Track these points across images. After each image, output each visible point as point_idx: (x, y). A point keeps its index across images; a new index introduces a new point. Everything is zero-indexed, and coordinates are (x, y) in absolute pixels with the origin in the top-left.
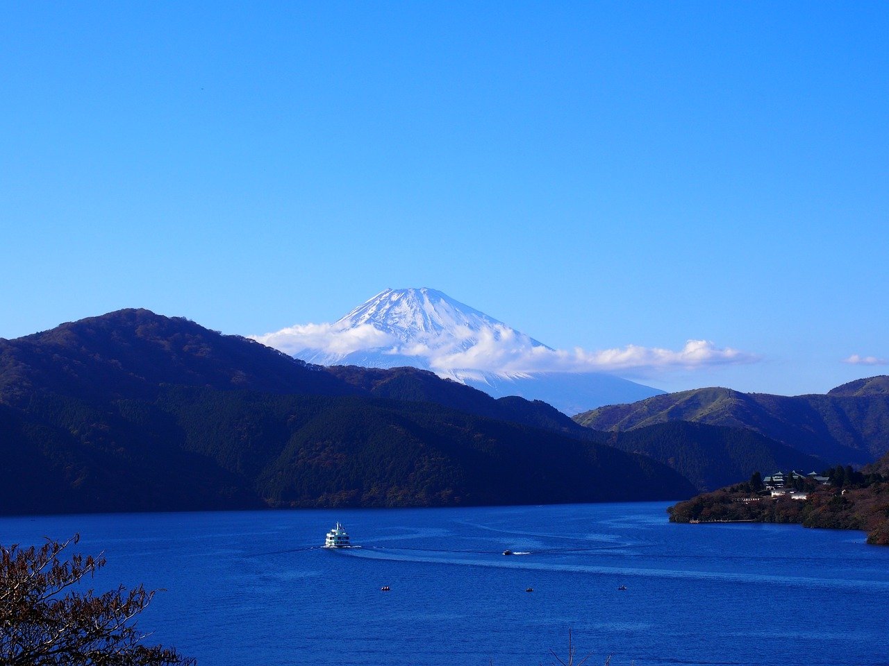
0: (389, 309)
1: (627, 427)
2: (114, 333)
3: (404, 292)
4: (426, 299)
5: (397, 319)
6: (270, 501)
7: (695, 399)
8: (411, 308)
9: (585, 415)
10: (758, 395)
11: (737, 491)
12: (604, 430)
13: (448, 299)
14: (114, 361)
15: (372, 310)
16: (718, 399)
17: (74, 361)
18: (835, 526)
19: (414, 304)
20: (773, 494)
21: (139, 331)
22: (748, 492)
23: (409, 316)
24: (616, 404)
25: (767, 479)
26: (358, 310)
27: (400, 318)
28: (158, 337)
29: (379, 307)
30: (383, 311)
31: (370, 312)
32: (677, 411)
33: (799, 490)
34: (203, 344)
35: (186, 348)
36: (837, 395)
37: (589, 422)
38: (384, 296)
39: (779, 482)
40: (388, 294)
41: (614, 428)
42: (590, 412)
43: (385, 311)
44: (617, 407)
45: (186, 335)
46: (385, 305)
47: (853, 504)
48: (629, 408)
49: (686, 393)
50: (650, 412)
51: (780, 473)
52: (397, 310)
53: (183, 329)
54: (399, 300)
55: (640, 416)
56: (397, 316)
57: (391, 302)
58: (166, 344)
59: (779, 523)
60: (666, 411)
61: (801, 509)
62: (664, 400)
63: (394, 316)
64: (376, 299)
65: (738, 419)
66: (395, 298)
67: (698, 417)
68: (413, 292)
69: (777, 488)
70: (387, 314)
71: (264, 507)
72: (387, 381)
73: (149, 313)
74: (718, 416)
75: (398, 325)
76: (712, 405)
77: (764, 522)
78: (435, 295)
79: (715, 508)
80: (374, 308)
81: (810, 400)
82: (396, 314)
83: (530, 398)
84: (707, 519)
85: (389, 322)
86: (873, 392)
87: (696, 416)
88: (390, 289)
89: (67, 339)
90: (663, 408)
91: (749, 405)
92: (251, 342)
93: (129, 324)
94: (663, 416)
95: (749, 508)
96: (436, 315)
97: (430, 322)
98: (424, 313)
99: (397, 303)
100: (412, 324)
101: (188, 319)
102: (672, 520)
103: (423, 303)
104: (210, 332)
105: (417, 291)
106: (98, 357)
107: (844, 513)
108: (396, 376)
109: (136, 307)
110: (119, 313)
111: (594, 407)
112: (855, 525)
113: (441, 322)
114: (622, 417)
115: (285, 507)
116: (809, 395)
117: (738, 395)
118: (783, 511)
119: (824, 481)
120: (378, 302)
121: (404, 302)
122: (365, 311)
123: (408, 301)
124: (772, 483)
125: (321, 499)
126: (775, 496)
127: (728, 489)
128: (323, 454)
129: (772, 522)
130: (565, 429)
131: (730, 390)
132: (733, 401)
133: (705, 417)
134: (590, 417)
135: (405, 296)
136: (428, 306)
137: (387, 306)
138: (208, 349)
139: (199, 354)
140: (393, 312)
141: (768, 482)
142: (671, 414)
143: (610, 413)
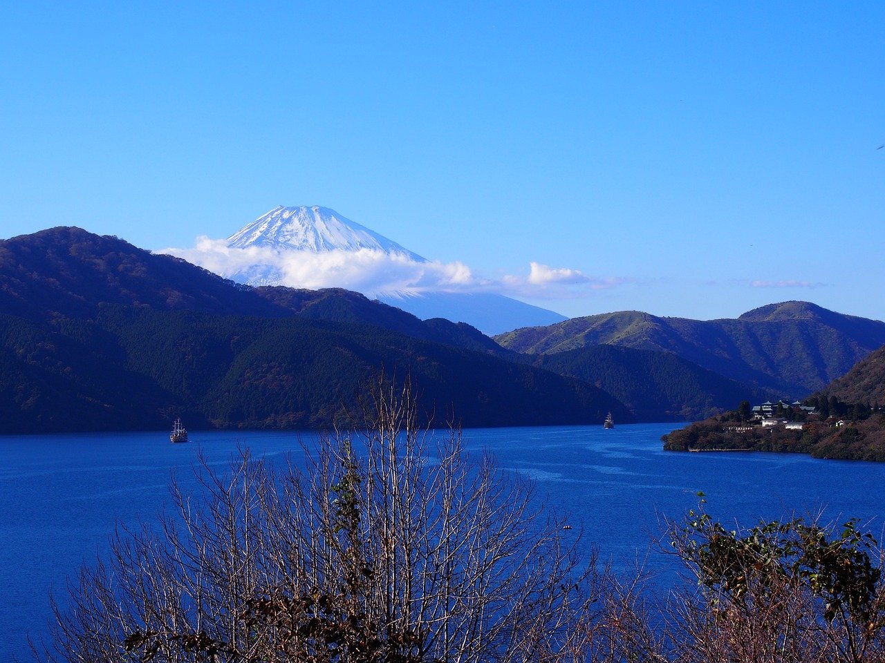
0: (281, 227)
1: (543, 350)
2: (49, 251)
3: (296, 210)
4: (318, 217)
5: (288, 237)
6: (217, 422)
7: (611, 322)
8: (303, 226)
9: (502, 337)
10: (673, 318)
11: (727, 420)
12: (521, 352)
13: (339, 217)
14: (52, 279)
15: (264, 227)
16: (634, 323)
17: (13, 279)
18: (848, 457)
19: (306, 222)
20: (764, 424)
21: (73, 250)
22: (739, 421)
23: (301, 233)
24: (532, 327)
25: (757, 408)
26: (250, 227)
27: (292, 235)
28: (93, 256)
29: (271, 224)
30: (274, 228)
31: (262, 229)
32: (594, 335)
33: (792, 420)
34: (139, 264)
35: (121, 267)
36: (748, 320)
37: (506, 344)
38: (276, 213)
39: (768, 412)
40: (279, 212)
41: (531, 351)
42: (507, 334)
43: (276, 229)
44: (533, 329)
45: (121, 254)
46: (277, 222)
47: (865, 436)
48: (544, 331)
49: (602, 316)
50: (567, 335)
51: (768, 403)
52: (289, 227)
53: (114, 248)
54: (291, 217)
55: (556, 339)
56: (289, 233)
57: (283, 220)
58: (101, 264)
59: (777, 452)
60: (583, 334)
61: (799, 438)
62: (580, 324)
63: (286, 233)
64: (267, 216)
65: (654, 342)
66: (286, 215)
67: (616, 340)
68: (305, 210)
69: (767, 418)
70: (278, 232)
71: (210, 428)
72: (316, 301)
73: (82, 231)
74: (635, 340)
75: (290, 242)
76: (629, 329)
77: (760, 451)
78: (326, 213)
79: (712, 436)
80: (266, 226)
81: (723, 325)
82: (287, 232)
83: (455, 321)
84: (704, 447)
85: (281, 239)
86: (784, 317)
87: (614, 339)
88: (282, 207)
89: (4, 257)
90: (579, 331)
91: (665, 329)
92: (181, 261)
93: (63, 242)
94: (580, 340)
95: (744, 437)
96: (327, 234)
97: (322, 240)
98: (315, 231)
99: (289, 220)
100: (304, 241)
101: (119, 238)
102: (667, 448)
103: (314, 221)
104: (140, 251)
105: (309, 209)
106: (35, 276)
107: (857, 444)
108: (325, 297)
109: (69, 225)
110: (52, 231)
111: (510, 329)
112: (872, 456)
113: (332, 240)
114: (539, 339)
115: (233, 428)
116: (722, 320)
117: (654, 318)
118: (781, 441)
119: (810, 411)
120: (270, 219)
121: (296, 220)
122: (257, 228)
123: (300, 219)
124: (761, 412)
125: (268, 421)
126: (767, 426)
127: (719, 417)
128: (269, 376)
129: (769, 451)
130: (491, 352)
131: (645, 314)
132: (649, 325)
133: (622, 341)
134: (506, 339)
135: (297, 213)
136: (320, 224)
137: (279, 224)
138: (144, 269)
139: (134, 274)
140: (284, 230)
141: (756, 412)
142: (587, 337)
143: (527, 335)
